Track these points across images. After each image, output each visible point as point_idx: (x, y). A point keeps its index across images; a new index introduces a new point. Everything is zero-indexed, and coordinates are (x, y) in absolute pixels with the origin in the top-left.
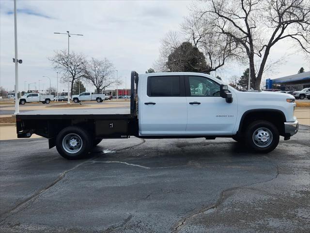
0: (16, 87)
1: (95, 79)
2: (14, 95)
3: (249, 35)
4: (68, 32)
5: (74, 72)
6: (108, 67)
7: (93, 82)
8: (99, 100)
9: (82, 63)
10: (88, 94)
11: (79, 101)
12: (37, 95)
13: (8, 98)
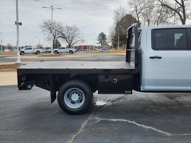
0: (17, 42)
1: (68, 39)
2: (17, 48)
3: (183, 6)
4: (52, 6)
5: (54, 34)
6: (76, 31)
7: (67, 40)
8: (71, 52)
9: (60, 28)
10: (64, 48)
11: (58, 53)
12: (31, 49)
13: (13, 50)
